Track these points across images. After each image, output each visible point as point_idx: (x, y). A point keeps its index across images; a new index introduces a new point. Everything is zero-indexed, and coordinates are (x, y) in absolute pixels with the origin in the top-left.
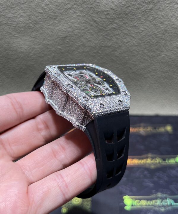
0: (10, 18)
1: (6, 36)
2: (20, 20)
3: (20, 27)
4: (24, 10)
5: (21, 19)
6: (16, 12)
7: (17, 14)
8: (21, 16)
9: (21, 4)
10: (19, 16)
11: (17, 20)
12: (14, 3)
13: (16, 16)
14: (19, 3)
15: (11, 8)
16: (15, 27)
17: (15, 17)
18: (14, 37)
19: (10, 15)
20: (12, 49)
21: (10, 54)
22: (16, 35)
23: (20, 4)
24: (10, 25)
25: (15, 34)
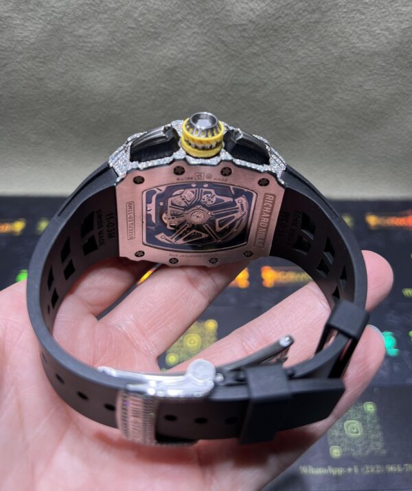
0: (80, 36)
1: (74, 66)
2: (97, 39)
3: (97, 52)
4: (105, 23)
5: (99, 39)
6: (90, 27)
7: (92, 29)
8: (100, 34)
9: (99, 13)
10: (95, 34)
11: (92, 40)
12: (88, 12)
13: (90, 33)
14: (96, 11)
15: (83, 19)
16: (89, 51)
17: (90, 35)
18: (86, 69)
19: (81, 32)
20: (83, 89)
21: (80, 97)
22: (91, 66)
23: (96, 14)
24: (81, 49)
25: (90, 64)
